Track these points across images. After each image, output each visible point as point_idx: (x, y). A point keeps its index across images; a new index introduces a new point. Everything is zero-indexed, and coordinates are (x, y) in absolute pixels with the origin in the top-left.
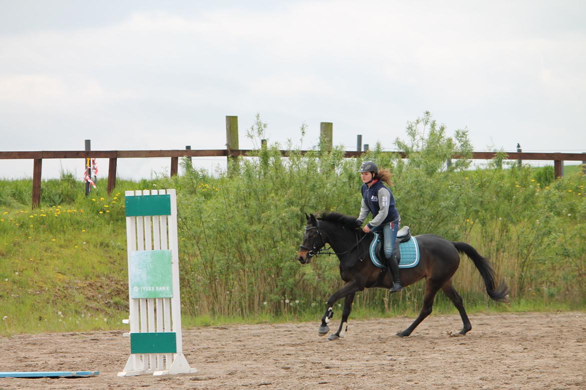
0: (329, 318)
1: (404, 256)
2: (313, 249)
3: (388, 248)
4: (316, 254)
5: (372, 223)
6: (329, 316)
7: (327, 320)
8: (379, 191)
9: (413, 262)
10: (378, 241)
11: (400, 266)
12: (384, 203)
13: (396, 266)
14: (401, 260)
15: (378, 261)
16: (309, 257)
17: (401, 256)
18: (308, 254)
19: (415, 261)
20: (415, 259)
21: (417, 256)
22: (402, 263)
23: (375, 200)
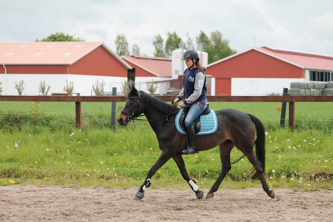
0: (146, 187)
2: (131, 115)
4: (133, 120)
5: (188, 101)
6: (147, 185)
7: (144, 188)
8: (197, 74)
10: (184, 113)
12: (199, 85)
15: (182, 129)
16: (127, 121)
18: (127, 118)
19: (214, 128)
20: (214, 126)
21: (215, 124)
22: (203, 131)
23: (192, 80)
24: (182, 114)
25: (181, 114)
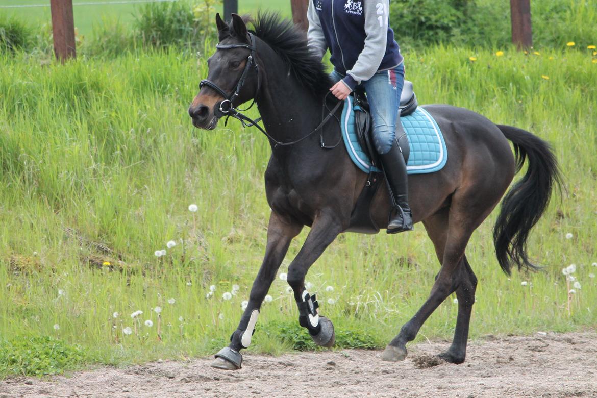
1: (417, 145)
2: (231, 97)
3: (385, 129)
9: (437, 160)
10: (358, 107)
11: (411, 168)
12: (381, 18)
13: (401, 170)
14: (411, 153)
15: (362, 154)
16: (218, 115)
17: (410, 145)
18: (217, 106)
19: (439, 157)
20: (439, 152)
21: (441, 145)
22: (413, 162)
23: (356, 10)
24: (355, 111)
25: (353, 113)
